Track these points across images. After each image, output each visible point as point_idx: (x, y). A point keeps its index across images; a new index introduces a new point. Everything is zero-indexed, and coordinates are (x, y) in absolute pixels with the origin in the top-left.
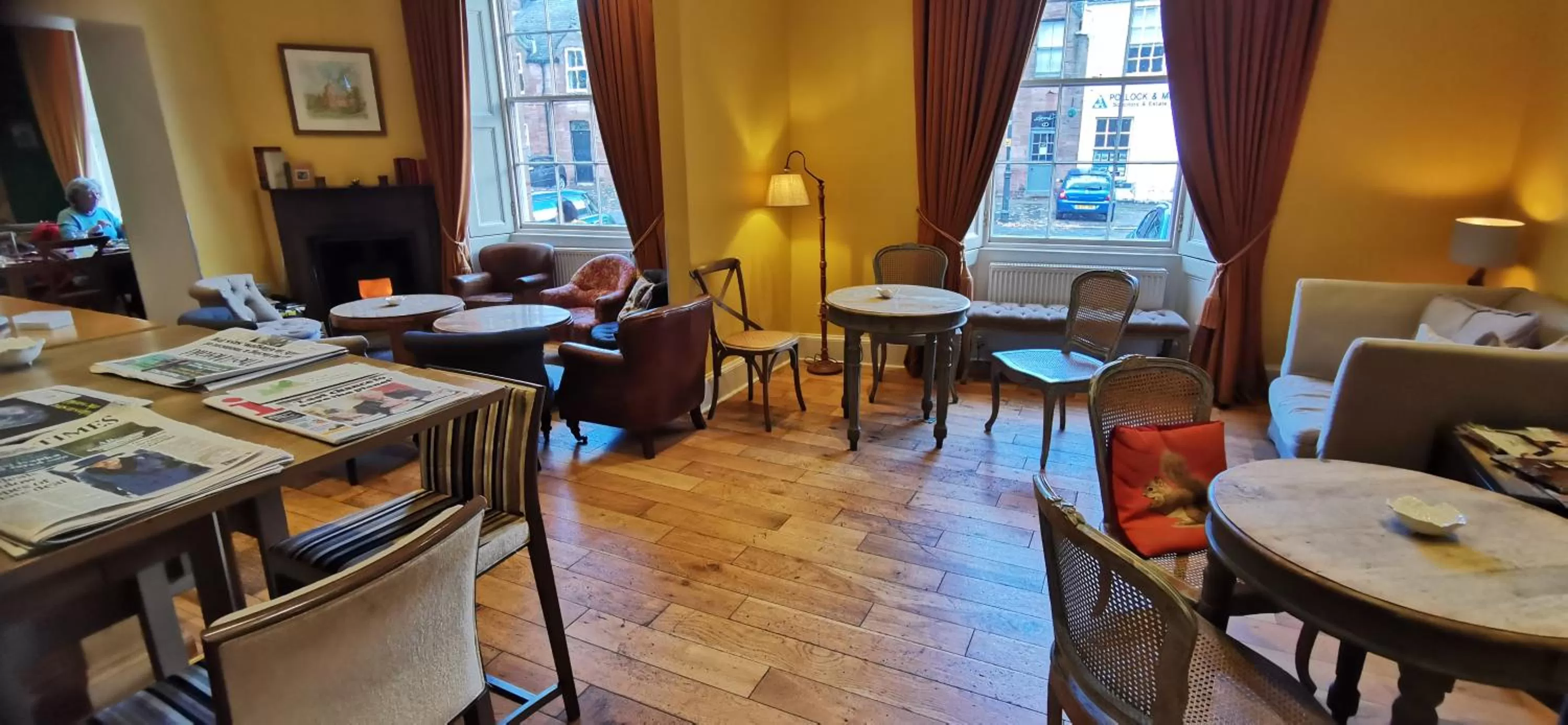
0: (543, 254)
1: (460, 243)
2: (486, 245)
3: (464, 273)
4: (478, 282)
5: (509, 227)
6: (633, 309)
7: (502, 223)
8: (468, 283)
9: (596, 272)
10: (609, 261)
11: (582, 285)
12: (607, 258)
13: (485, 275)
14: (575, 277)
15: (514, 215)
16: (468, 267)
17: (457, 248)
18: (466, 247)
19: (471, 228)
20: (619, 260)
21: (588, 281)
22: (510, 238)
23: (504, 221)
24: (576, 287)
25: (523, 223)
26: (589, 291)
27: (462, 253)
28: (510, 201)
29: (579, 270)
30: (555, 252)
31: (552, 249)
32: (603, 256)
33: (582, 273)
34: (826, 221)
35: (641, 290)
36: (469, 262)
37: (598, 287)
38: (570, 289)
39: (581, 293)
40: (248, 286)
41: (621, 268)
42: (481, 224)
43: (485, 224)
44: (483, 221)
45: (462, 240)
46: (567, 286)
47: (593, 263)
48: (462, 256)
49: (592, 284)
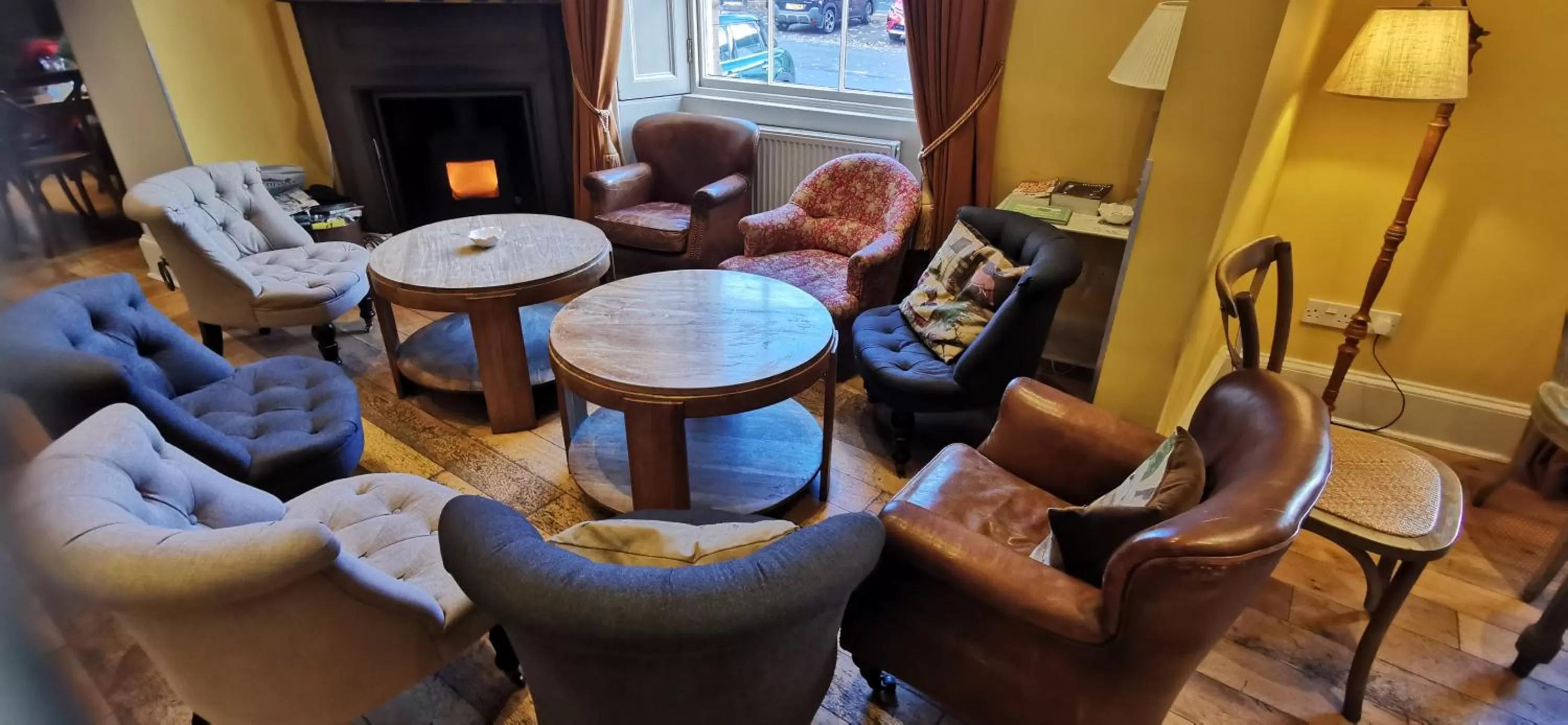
0: (742, 139)
1: (603, 112)
2: (645, 116)
3: (609, 165)
4: (629, 183)
5: (680, 83)
6: (944, 297)
7: (672, 76)
8: (614, 186)
9: (840, 185)
10: (867, 168)
11: (812, 209)
12: (862, 162)
13: (642, 169)
14: (800, 192)
15: (690, 61)
16: (614, 155)
17: (598, 118)
18: (613, 118)
19: (622, 85)
20: (887, 168)
21: (824, 201)
22: (683, 105)
23: (674, 73)
24: (801, 212)
25: (704, 77)
26: (823, 220)
27: (607, 130)
28: (685, 38)
29: (808, 179)
30: (763, 138)
31: (757, 131)
32: (854, 157)
33: (813, 185)
34: (1448, 134)
35: (966, 259)
36: (617, 144)
37: (840, 214)
38: (791, 216)
39: (809, 224)
40: (248, 183)
41: (892, 186)
42: (638, 78)
43: (646, 77)
44: (640, 71)
45: (605, 107)
46: (784, 208)
47: (836, 168)
48: (605, 134)
49: (829, 206)
